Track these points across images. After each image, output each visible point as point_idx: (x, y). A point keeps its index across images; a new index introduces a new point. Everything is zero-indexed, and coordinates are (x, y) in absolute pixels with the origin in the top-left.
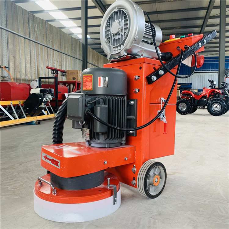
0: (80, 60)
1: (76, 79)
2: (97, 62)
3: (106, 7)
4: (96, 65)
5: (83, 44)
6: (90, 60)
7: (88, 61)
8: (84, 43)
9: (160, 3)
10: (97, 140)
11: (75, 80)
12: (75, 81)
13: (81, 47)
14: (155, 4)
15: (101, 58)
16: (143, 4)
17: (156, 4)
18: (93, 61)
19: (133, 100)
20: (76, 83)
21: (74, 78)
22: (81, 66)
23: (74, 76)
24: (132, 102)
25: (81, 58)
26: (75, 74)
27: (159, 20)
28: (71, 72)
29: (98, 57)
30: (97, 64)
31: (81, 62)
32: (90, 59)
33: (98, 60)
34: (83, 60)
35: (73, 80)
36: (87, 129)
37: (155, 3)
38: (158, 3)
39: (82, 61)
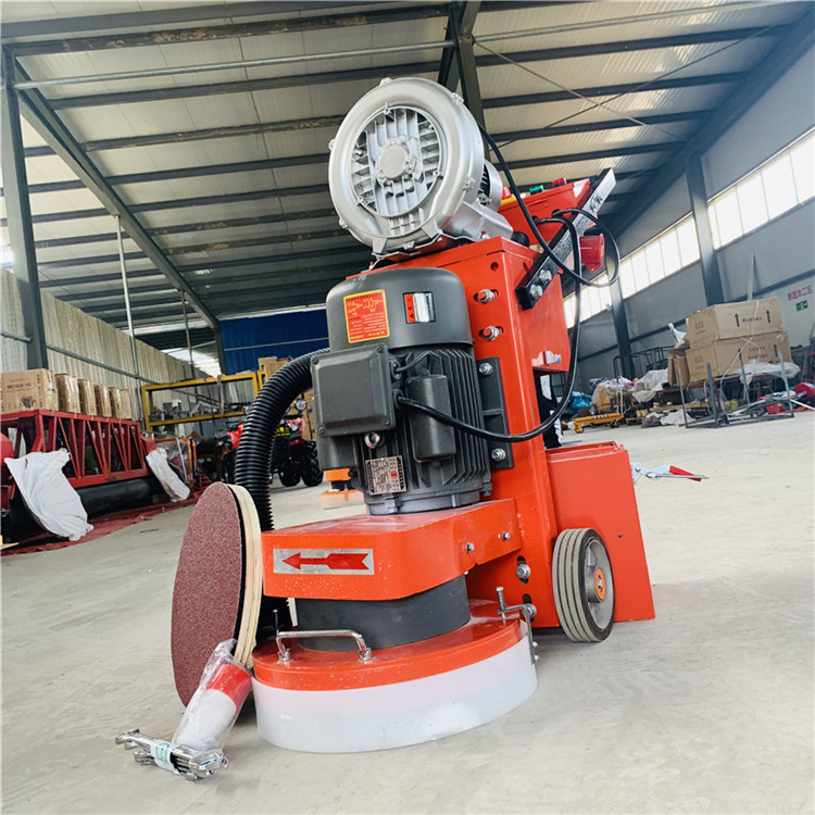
0: (16, 339)
1: (38, 401)
2: (79, 344)
3: (88, 148)
4: (78, 353)
5: (21, 283)
6: (52, 338)
7: (48, 342)
8: (26, 278)
9: (277, 133)
10: (422, 490)
11: (32, 409)
12: (37, 411)
13: (16, 290)
14: (260, 135)
15: (89, 326)
16: (221, 136)
17: (266, 135)
18: (66, 339)
19: (488, 361)
20: (41, 417)
21: (27, 402)
22: (22, 363)
23: (27, 394)
24: (488, 368)
25: (21, 333)
26: (29, 385)
27: (279, 186)
28: (14, 378)
29: (81, 326)
30: (80, 349)
31: (22, 347)
32: (51, 332)
33: (81, 335)
34: (29, 339)
35: (24, 409)
36: (387, 459)
37: (262, 132)
38: (272, 134)
39: (25, 344)
